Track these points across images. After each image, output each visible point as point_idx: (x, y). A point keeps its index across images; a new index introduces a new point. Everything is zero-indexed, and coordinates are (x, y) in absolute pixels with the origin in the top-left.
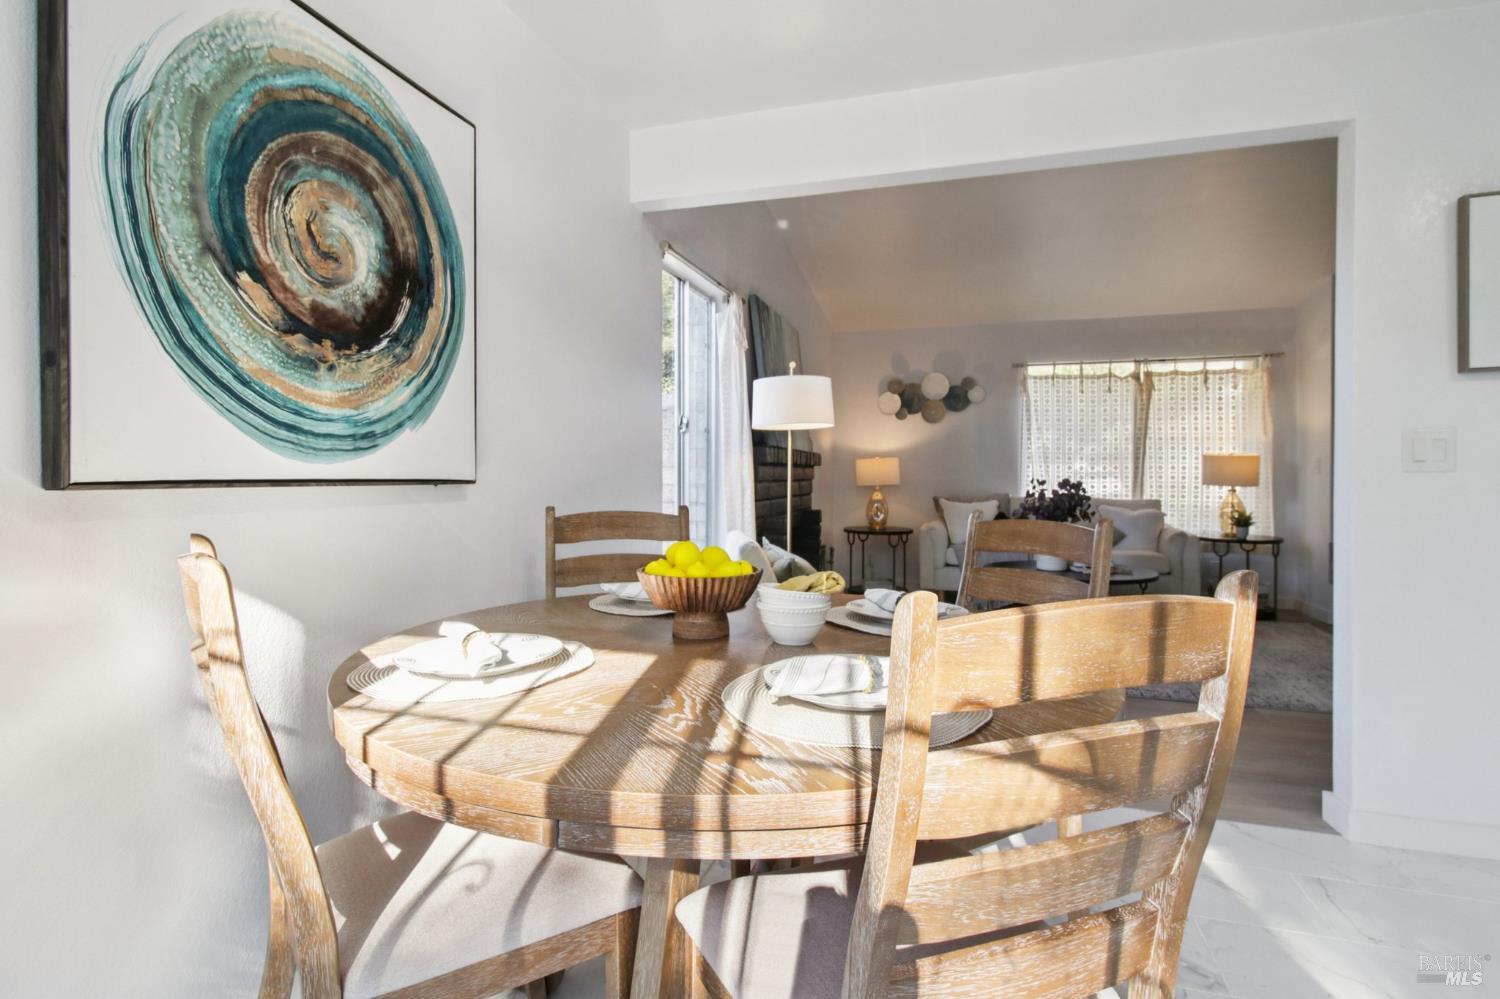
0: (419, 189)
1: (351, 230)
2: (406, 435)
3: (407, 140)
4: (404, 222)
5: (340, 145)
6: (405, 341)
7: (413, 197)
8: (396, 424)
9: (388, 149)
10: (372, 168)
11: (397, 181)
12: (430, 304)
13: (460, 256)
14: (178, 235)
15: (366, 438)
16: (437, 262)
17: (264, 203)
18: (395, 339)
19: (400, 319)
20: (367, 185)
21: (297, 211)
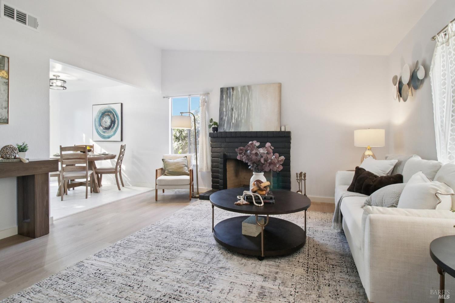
0: (114, 113)
1: (108, 120)
2: (113, 137)
3: (113, 109)
4: (113, 117)
5: (107, 113)
6: (113, 128)
7: (113, 114)
8: (111, 136)
9: (111, 111)
10: (109, 114)
11: (112, 114)
12: (115, 124)
13: (119, 118)
14: (97, 125)
15: (109, 137)
16: (116, 120)
17: (102, 121)
18: (112, 128)
19: (112, 126)
20: (109, 115)
21: (104, 121)
